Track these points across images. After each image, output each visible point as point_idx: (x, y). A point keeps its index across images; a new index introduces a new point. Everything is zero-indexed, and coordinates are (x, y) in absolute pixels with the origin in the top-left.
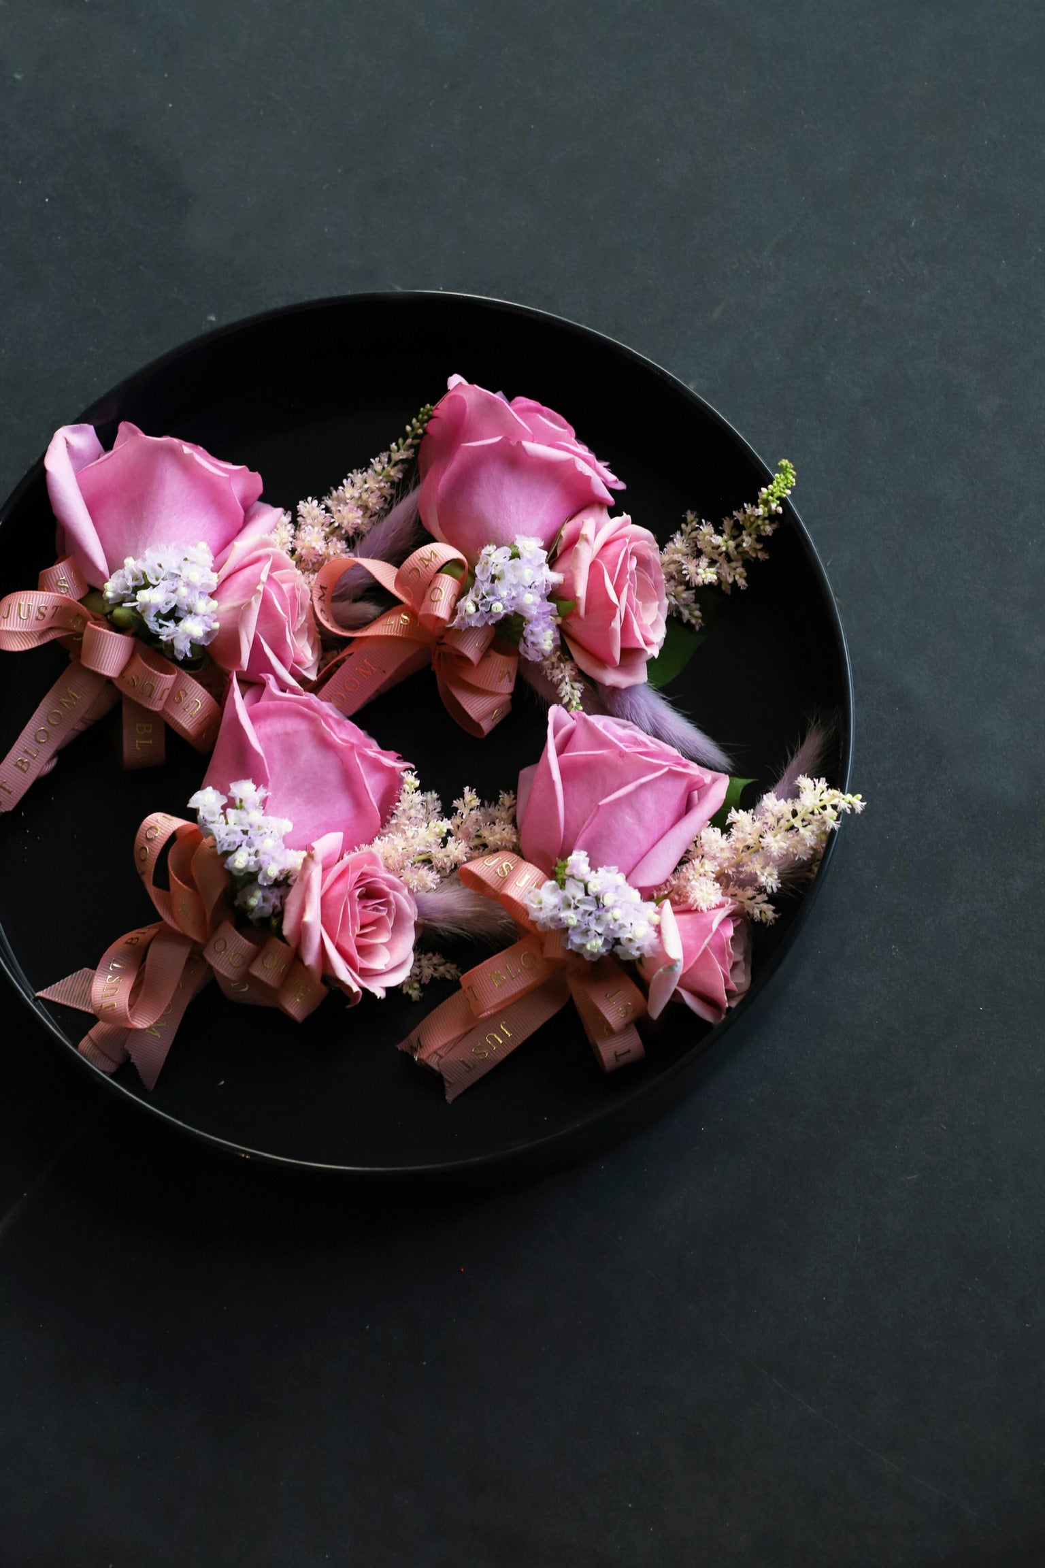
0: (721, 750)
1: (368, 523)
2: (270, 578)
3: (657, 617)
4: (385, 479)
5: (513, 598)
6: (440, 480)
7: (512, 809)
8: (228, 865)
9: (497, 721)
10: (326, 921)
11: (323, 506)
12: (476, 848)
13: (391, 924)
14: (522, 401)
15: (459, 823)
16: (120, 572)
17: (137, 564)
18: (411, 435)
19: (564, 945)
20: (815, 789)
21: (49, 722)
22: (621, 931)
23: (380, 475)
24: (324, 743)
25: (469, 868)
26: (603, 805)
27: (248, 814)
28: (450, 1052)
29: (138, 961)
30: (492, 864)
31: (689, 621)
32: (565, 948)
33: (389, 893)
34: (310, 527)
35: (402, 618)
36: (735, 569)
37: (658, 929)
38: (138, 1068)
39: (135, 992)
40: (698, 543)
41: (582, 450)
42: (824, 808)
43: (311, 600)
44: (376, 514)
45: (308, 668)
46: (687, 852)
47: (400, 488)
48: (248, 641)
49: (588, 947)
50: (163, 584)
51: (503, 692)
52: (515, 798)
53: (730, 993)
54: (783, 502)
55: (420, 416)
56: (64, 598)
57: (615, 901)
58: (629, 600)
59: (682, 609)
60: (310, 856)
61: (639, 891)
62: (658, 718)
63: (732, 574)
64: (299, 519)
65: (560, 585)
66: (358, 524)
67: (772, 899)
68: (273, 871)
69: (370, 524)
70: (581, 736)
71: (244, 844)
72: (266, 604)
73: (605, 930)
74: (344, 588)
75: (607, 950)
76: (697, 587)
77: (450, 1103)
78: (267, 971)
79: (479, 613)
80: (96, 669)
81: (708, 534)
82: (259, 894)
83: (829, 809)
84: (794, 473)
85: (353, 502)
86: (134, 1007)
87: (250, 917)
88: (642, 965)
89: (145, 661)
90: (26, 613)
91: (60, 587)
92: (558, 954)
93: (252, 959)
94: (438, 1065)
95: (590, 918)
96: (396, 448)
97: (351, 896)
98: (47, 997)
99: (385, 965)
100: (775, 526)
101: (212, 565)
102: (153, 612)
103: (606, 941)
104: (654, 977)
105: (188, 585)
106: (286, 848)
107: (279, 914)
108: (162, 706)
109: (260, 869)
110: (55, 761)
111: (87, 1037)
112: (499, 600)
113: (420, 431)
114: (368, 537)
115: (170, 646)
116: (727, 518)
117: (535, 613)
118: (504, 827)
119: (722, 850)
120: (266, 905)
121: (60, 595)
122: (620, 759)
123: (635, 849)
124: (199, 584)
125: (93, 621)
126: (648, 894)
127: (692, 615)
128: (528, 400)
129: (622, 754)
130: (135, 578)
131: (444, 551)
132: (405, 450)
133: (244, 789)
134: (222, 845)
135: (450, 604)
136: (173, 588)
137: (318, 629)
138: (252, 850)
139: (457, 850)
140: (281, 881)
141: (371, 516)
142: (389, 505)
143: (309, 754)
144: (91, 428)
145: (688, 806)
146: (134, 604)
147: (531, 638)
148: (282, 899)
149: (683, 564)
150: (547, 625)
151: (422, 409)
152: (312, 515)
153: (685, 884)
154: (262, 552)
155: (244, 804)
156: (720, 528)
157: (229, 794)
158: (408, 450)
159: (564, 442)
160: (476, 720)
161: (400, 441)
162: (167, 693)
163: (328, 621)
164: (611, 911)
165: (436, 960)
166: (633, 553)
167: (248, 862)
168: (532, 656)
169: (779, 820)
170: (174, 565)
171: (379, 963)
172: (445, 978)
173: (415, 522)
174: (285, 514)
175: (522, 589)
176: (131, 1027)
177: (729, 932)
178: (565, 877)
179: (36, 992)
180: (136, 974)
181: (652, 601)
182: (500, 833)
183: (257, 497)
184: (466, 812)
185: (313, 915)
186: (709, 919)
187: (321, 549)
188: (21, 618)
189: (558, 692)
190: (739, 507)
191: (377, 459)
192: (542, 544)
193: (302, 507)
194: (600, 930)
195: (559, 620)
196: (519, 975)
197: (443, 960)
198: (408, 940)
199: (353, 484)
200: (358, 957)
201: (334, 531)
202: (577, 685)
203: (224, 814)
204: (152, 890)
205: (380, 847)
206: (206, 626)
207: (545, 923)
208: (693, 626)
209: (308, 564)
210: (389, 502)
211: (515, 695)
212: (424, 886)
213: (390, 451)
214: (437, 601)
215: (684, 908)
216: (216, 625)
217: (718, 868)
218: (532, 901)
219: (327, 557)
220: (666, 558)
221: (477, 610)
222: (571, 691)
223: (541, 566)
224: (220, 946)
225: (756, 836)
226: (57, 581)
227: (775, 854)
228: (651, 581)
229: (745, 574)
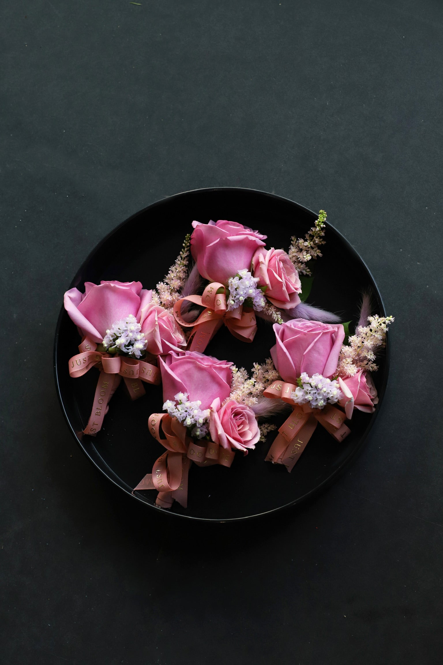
0: (335, 315)
1: (183, 283)
2: (158, 318)
3: (296, 278)
4: (183, 266)
5: (246, 293)
6: (203, 261)
7: (272, 364)
8: (185, 425)
9: (254, 334)
10: (226, 431)
11: (165, 283)
12: (265, 382)
13: (248, 422)
14: (221, 222)
15: (256, 376)
16: (106, 336)
17: (111, 331)
18: (186, 247)
19: (310, 407)
20: (375, 319)
21: (101, 396)
22: (328, 395)
23: (180, 265)
24: (201, 369)
25: (267, 392)
26: (305, 354)
27: (185, 404)
28: (284, 456)
29: (165, 467)
30: (274, 387)
31: (306, 274)
32: (311, 408)
33: (243, 412)
34: (164, 293)
35: (209, 313)
36: (316, 251)
37: (340, 389)
38: (179, 502)
39: (168, 477)
40: (300, 247)
41: (248, 231)
42: (381, 325)
43: (174, 318)
44: (184, 279)
45: (183, 342)
46: (339, 357)
47: (189, 267)
48: (159, 342)
49: (319, 405)
50: (123, 335)
51: (253, 325)
52: (272, 360)
53: (372, 400)
54: (324, 223)
55: (186, 239)
56: (90, 352)
57: (322, 385)
58: (285, 278)
59: (303, 271)
60: (212, 411)
61: (329, 378)
62: (310, 313)
63: (316, 253)
64: (158, 291)
65: (259, 281)
66: (180, 285)
67: (374, 362)
68: (201, 421)
69: (184, 283)
70: (287, 332)
71: (187, 415)
72: (161, 328)
73: (323, 397)
74: (184, 309)
75: (326, 403)
76: (305, 262)
77: (290, 473)
78: (212, 455)
79: (236, 303)
80: (111, 373)
81: (302, 243)
82: (199, 430)
83: (383, 325)
84: (325, 213)
85: (175, 278)
86: (170, 482)
87: (199, 439)
88: (340, 403)
89: (126, 363)
90: (79, 362)
91: (87, 349)
92: (309, 411)
93: (205, 452)
94: (282, 462)
95: (316, 395)
96: (182, 253)
97: (231, 419)
98: (138, 489)
99: (252, 437)
100: (324, 231)
101: (137, 321)
102: (123, 346)
103: (324, 401)
104: (345, 406)
105: (131, 331)
106: (202, 411)
107: (209, 434)
108: (138, 376)
109: (196, 421)
110: (108, 407)
111: (157, 499)
112: (241, 296)
113: (188, 244)
114: (185, 288)
115: (134, 355)
116: (306, 234)
117: (255, 295)
118: (272, 371)
119: (351, 352)
120: (203, 433)
121: (89, 352)
122: (305, 336)
123: (322, 364)
124: (135, 330)
125: (103, 356)
126: (332, 378)
127: (307, 272)
128: (222, 220)
129: (305, 334)
130: (112, 336)
131: (215, 286)
132: (185, 253)
133: (180, 396)
134: (180, 419)
135: (224, 304)
136: (127, 335)
137: (180, 327)
138: (191, 417)
139: (260, 386)
140: (205, 423)
141: (183, 280)
142: (188, 274)
143: (197, 375)
144: (75, 288)
145: (333, 342)
146: (115, 346)
147: (256, 304)
148: (208, 428)
149: (297, 256)
150: (260, 297)
151: (186, 236)
152: (163, 288)
153: (343, 369)
154: (151, 309)
155: (182, 401)
156: (305, 239)
157: (175, 400)
158: (187, 252)
159: (241, 231)
160: (248, 338)
161: (183, 250)
162: (138, 371)
163: (183, 323)
164: (322, 390)
165: (266, 426)
166: (280, 260)
167: (192, 421)
168: (259, 310)
169: (366, 334)
170: (124, 327)
171: (249, 438)
172: (272, 430)
173: (199, 277)
174: (153, 291)
175: (247, 289)
176: (171, 490)
177: (365, 380)
178: (302, 384)
179: (133, 489)
180: (166, 471)
181: (292, 273)
182: (271, 375)
183: (141, 288)
184: (257, 372)
185: (221, 431)
186: (356, 378)
187: (171, 299)
188: (78, 365)
189: (272, 318)
190: (309, 229)
191: (177, 260)
192: (248, 270)
193: (158, 286)
194: (321, 398)
195: (264, 294)
196: (298, 422)
197: (269, 425)
198: (255, 424)
199: (172, 272)
200: (241, 438)
201: (172, 291)
202: (278, 313)
203: (177, 408)
204: (161, 441)
205: (233, 396)
206: (143, 343)
207: (301, 402)
208: (308, 275)
209: (168, 306)
210: (187, 273)
211: (258, 324)
212: (254, 404)
213: (180, 254)
214: (220, 305)
215: (346, 377)
216: (146, 341)
217: (352, 359)
218: (294, 397)
219: (173, 300)
220: (291, 256)
221: (235, 302)
222: (277, 316)
223: (250, 278)
224: (192, 452)
225: (361, 343)
226: (86, 347)
227: (370, 347)
228: (289, 267)
229: (320, 251)
